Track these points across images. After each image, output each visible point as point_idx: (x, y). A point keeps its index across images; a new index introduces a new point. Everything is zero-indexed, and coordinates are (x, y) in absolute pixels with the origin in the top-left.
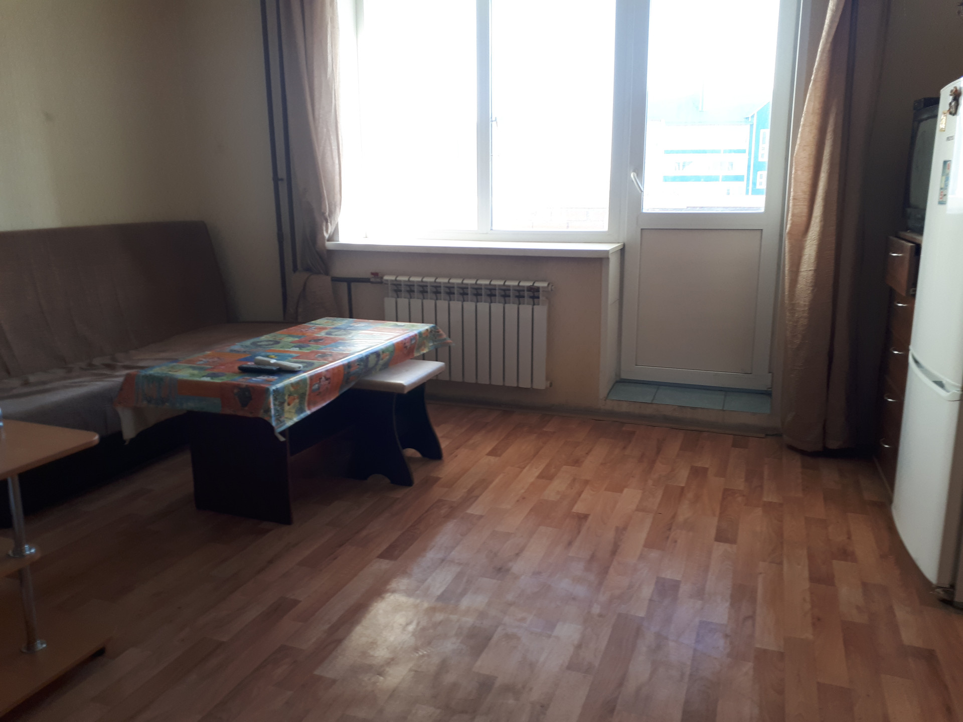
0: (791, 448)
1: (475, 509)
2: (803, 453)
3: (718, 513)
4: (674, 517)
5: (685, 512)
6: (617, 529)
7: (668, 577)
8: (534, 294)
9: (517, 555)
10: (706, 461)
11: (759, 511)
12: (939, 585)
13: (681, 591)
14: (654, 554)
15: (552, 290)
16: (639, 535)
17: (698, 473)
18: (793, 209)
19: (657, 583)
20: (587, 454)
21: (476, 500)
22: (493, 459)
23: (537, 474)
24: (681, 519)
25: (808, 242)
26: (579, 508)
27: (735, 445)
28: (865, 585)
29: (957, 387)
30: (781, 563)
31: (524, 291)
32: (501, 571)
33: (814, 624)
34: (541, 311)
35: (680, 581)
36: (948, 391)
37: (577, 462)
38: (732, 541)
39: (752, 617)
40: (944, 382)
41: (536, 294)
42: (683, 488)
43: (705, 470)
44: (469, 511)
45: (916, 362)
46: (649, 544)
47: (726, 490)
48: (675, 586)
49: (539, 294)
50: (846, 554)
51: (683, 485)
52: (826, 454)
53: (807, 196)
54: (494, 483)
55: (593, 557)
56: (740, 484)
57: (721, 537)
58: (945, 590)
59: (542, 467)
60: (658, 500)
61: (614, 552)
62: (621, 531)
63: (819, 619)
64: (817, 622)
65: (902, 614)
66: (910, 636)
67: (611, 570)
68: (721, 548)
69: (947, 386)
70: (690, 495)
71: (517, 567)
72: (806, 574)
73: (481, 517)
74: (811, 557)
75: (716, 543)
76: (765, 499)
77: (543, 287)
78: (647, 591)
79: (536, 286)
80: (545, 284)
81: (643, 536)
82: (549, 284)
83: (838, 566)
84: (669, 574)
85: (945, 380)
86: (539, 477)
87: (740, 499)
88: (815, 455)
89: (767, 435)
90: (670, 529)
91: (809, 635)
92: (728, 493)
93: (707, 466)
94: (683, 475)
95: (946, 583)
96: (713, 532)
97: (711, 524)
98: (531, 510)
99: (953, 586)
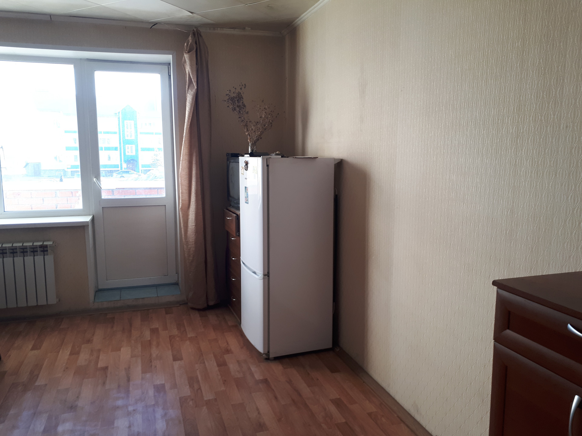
0: (193, 309)
1: (40, 382)
2: (199, 310)
3: (170, 347)
4: (151, 355)
5: (155, 352)
6: (125, 369)
7: (159, 383)
8: (44, 249)
9: (78, 397)
10: (156, 325)
11: (188, 342)
12: (264, 353)
13: (166, 387)
14: (148, 375)
15: (55, 246)
16: (137, 370)
17: (154, 331)
18: (182, 197)
19: (154, 388)
20: (93, 335)
21: (38, 377)
22: (36, 352)
23: (68, 353)
24: (154, 355)
25: (190, 213)
26: (101, 364)
27: (167, 313)
28: (238, 361)
29: (261, 274)
30: (204, 363)
31: (37, 248)
32: (72, 408)
33: (224, 383)
34: (49, 258)
35: (164, 384)
36: (258, 276)
37: (89, 341)
38: (181, 359)
39: (200, 388)
40: (256, 272)
41: (45, 249)
42: (150, 340)
43: (157, 329)
44: (37, 384)
45: (244, 263)
46: (144, 372)
47: (170, 336)
48: (163, 386)
49: (48, 249)
50: (228, 351)
51: (149, 339)
52: (209, 308)
53: (187, 192)
54: (45, 364)
55: (119, 386)
56: (175, 332)
57: (175, 359)
58: (266, 354)
59: (70, 349)
60: (140, 348)
61: (129, 380)
62: (128, 370)
63: (225, 381)
64: (225, 382)
65: (253, 369)
66: (258, 376)
67: (131, 389)
68: (177, 364)
69: (257, 273)
70: (154, 343)
71: (80, 403)
72: (215, 364)
73: (46, 385)
74: (215, 356)
75: (174, 362)
76: (189, 336)
77: (49, 245)
78: (151, 392)
79: (45, 245)
80: (51, 243)
81: (139, 368)
82: (53, 243)
83: (226, 357)
84: (158, 382)
85: (256, 271)
86: (71, 354)
87: (178, 339)
88: (204, 310)
89: (180, 305)
90: (151, 362)
91: (223, 388)
92: (171, 338)
93: (157, 327)
94: (147, 334)
95: (266, 352)
96: (171, 358)
97: (169, 354)
98: (74, 373)
99: (268, 352)
